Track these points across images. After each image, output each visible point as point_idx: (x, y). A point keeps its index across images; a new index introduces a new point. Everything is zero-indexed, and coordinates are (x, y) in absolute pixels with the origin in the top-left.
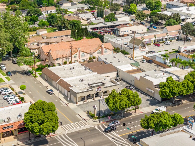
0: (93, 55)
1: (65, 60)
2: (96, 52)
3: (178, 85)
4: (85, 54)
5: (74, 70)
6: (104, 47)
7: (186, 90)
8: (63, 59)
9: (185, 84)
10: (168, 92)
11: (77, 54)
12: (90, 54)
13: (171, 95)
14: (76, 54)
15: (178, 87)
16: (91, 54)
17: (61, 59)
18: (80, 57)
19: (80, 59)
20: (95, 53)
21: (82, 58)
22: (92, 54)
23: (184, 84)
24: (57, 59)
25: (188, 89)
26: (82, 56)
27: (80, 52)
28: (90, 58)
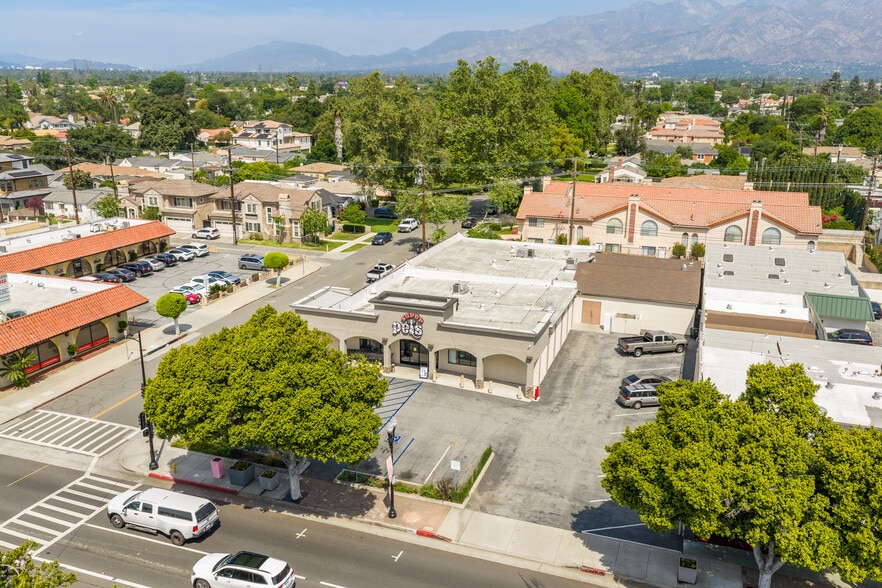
0: (702, 238)
1: (565, 229)
2: (720, 231)
3: (742, 440)
4: (659, 224)
5: (529, 259)
6: (763, 215)
7: (845, 528)
8: (560, 226)
9: (844, 468)
10: (645, 472)
11: (622, 216)
12: (685, 229)
13: (663, 504)
14: (617, 216)
15: (737, 460)
16: (690, 234)
17: (553, 226)
18: (632, 232)
19: (631, 240)
20: (712, 232)
21: (640, 241)
22: (695, 235)
23: (832, 459)
24: (533, 220)
25: (856, 527)
26: (645, 232)
27: (633, 211)
28: (679, 251)
